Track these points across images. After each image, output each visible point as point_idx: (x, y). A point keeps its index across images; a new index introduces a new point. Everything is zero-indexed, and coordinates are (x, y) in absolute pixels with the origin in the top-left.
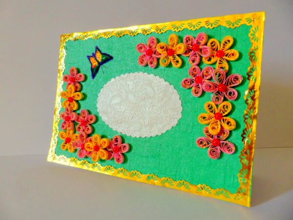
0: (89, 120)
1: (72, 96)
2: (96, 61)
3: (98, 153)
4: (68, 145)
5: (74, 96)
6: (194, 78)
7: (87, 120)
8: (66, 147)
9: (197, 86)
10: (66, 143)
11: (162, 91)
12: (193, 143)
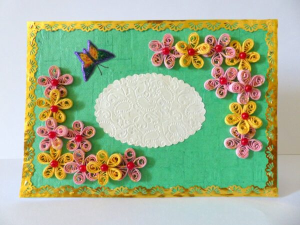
0: (86, 134)
1: (56, 104)
2: (89, 59)
3: (106, 173)
4: (54, 170)
5: (59, 105)
6: (218, 79)
7: (83, 134)
8: (51, 174)
9: (222, 88)
10: (51, 168)
11: (181, 94)
12: (219, 145)
